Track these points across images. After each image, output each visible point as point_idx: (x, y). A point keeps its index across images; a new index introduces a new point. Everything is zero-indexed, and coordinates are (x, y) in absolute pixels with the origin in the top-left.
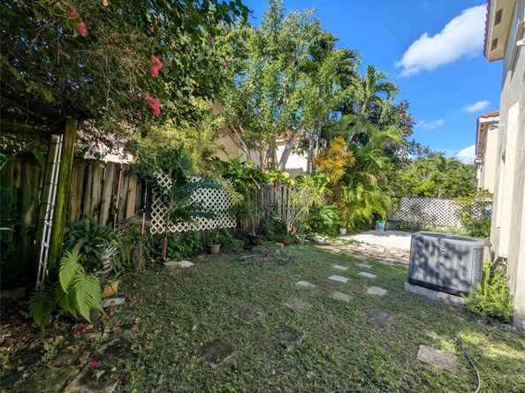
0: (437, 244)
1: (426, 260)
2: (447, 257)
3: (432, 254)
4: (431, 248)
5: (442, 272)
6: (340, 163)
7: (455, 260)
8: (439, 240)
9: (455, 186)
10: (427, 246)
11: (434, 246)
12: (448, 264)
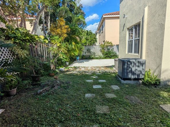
0: (135, 62)
1: (131, 69)
2: (138, 66)
3: (133, 66)
4: (133, 64)
5: (137, 72)
6: (65, 31)
7: (141, 67)
8: (136, 60)
9: (93, 41)
10: (131, 63)
11: (134, 63)
12: (139, 69)
